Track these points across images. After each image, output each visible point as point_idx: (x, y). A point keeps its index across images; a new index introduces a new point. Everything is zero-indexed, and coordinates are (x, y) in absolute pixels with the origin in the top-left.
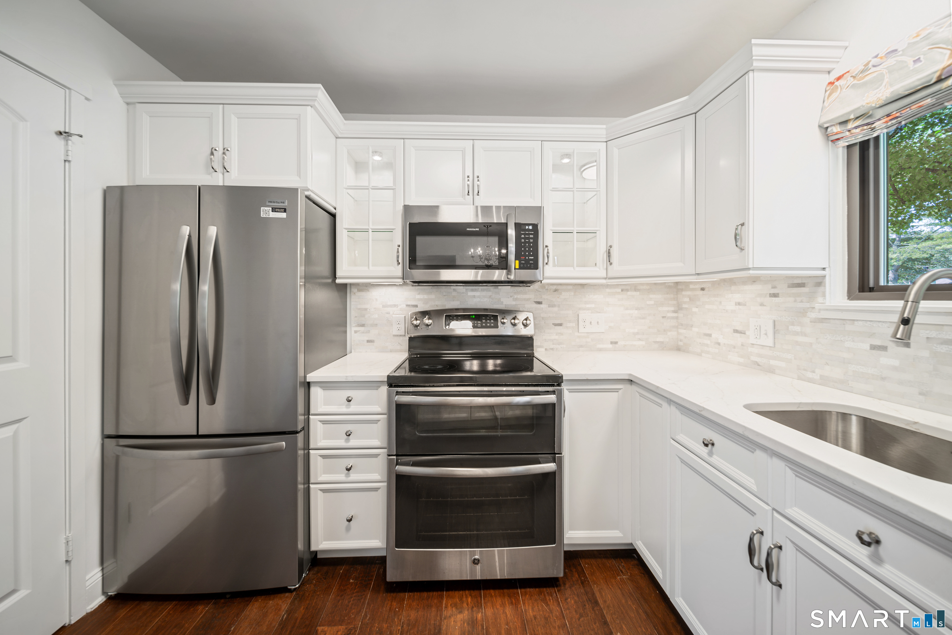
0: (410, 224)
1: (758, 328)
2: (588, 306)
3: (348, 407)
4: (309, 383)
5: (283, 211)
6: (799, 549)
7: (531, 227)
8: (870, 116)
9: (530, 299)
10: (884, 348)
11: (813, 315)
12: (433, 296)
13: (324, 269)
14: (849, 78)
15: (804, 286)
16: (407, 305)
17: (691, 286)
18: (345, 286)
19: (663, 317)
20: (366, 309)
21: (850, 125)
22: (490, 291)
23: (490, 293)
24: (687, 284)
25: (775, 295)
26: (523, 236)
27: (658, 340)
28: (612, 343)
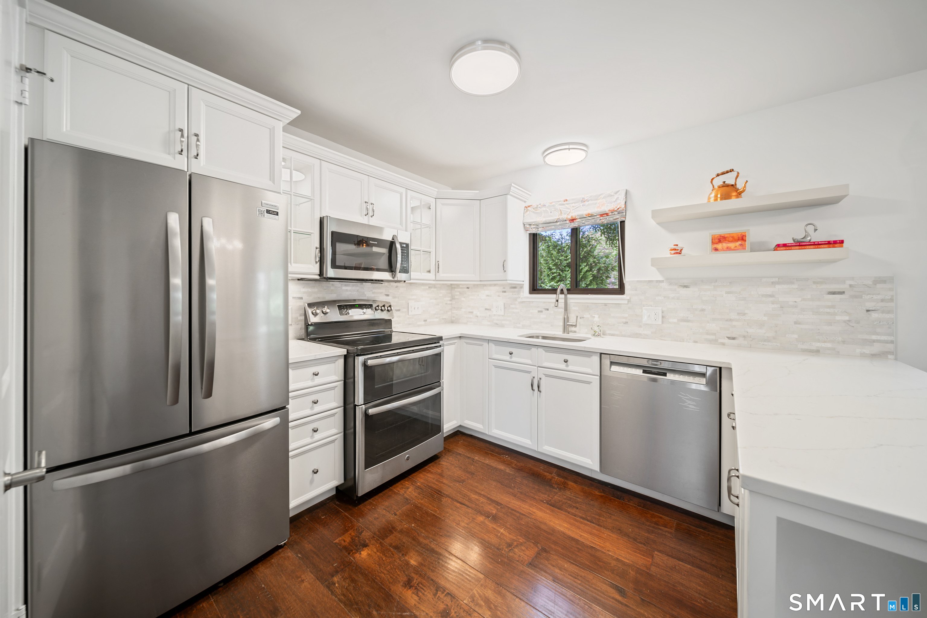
0: (332, 232)
1: (497, 307)
2: (413, 297)
3: (315, 380)
5: (276, 214)
6: (547, 376)
7: (405, 246)
8: (538, 225)
9: (382, 292)
10: (541, 311)
11: (519, 300)
14: (532, 208)
15: (516, 288)
17: (461, 286)
21: (532, 227)
22: (357, 286)
23: (357, 288)
24: (458, 286)
25: (505, 292)
27: (444, 317)
28: (424, 321)
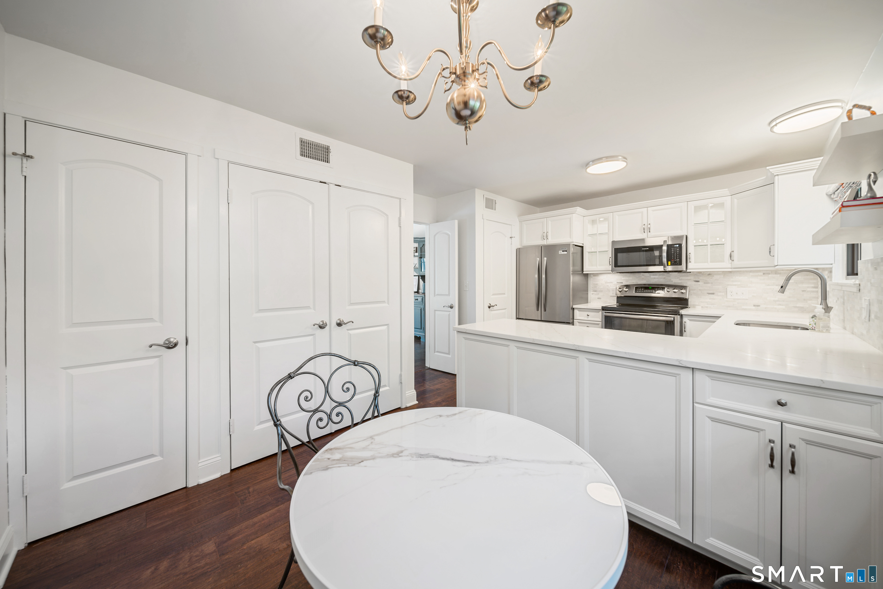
0: (615, 249)
2: (734, 283)
3: (588, 318)
4: (574, 308)
5: (566, 251)
7: (677, 246)
9: (690, 279)
12: (631, 278)
13: (579, 268)
16: (617, 282)
18: (588, 274)
19: (803, 291)
20: (597, 284)
22: (664, 275)
23: (664, 277)
26: (673, 250)
27: (798, 305)
28: (754, 306)
